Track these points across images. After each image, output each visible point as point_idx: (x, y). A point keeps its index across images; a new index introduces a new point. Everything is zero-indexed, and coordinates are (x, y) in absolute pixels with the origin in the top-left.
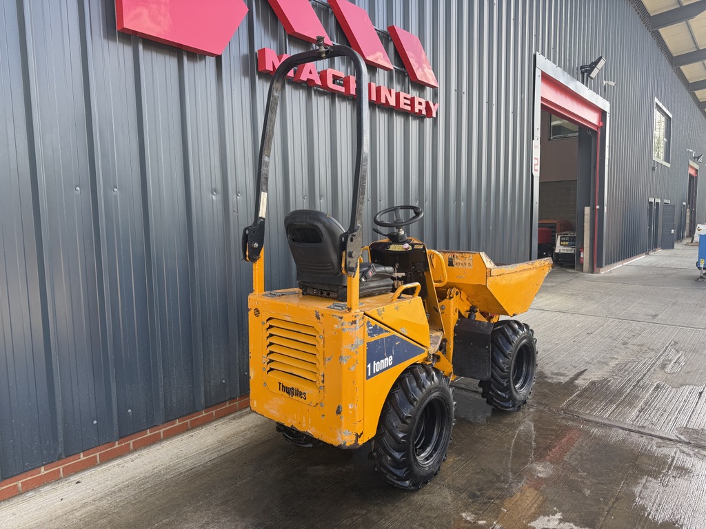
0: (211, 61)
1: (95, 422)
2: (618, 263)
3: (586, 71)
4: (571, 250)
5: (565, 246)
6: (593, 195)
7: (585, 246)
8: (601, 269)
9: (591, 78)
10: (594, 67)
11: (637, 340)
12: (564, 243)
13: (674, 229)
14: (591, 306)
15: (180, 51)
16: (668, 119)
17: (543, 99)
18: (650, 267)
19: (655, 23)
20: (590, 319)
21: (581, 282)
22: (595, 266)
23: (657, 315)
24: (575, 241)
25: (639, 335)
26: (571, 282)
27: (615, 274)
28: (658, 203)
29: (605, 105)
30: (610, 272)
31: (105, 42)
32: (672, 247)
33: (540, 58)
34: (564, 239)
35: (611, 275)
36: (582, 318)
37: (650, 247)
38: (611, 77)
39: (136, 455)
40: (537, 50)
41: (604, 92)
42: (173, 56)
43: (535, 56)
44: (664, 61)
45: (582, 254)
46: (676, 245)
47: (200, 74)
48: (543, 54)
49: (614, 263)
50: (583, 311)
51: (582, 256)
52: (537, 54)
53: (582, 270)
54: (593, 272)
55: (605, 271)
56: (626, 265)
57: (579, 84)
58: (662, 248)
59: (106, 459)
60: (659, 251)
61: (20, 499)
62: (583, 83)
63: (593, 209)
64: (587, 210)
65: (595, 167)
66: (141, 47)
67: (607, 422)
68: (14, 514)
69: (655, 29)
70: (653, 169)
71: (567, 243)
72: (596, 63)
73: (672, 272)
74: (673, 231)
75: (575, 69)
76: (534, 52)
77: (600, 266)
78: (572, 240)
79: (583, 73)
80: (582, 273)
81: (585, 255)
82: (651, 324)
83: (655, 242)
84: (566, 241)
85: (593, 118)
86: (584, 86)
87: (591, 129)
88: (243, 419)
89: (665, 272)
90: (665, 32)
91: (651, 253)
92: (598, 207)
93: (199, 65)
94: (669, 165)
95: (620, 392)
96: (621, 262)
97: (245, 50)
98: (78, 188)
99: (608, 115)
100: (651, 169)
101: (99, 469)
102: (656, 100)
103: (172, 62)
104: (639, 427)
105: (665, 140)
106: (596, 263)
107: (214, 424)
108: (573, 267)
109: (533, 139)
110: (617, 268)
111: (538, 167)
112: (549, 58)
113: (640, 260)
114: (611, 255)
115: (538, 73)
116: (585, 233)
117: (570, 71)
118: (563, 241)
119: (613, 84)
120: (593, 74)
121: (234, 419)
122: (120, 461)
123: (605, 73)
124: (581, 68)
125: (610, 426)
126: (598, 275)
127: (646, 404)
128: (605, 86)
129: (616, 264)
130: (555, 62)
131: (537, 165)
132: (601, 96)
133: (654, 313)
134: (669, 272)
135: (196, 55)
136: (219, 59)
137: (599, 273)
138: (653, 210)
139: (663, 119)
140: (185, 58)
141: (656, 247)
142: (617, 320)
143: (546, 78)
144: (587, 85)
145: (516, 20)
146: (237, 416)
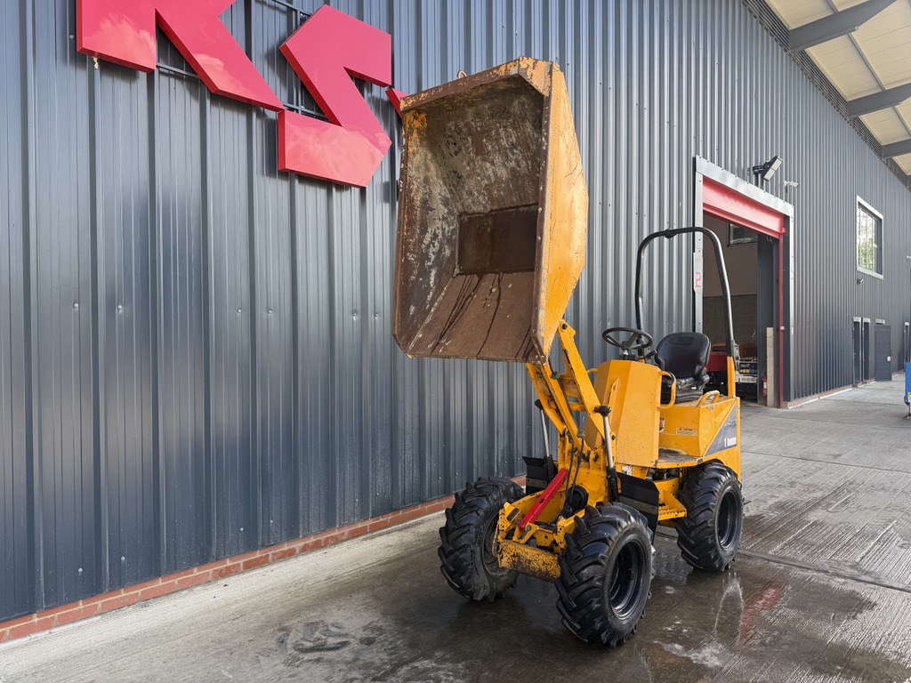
0: (356, 191)
1: (242, 529)
2: (813, 396)
3: (760, 172)
4: (752, 380)
5: (745, 374)
6: (777, 315)
7: (768, 374)
8: (789, 403)
9: (767, 180)
10: (769, 169)
11: (806, 481)
12: (744, 371)
13: (890, 355)
14: (766, 444)
15: (328, 184)
16: (879, 221)
17: (705, 205)
18: (853, 402)
19: (852, 110)
20: (760, 457)
21: (767, 416)
22: (782, 399)
23: (840, 455)
24: (756, 368)
25: (812, 474)
26: (749, 418)
27: (806, 409)
28: (866, 324)
29: (788, 210)
30: (801, 407)
31: (267, 179)
32: (890, 379)
33: (701, 162)
34: (744, 366)
35: (801, 410)
36: (751, 456)
37: (857, 378)
38: (798, 179)
39: (275, 566)
40: (697, 152)
41: (786, 194)
42: (324, 187)
43: (694, 159)
44: (869, 153)
45: (765, 384)
46: (895, 377)
47: (346, 202)
48: (705, 156)
49: (806, 396)
50: (753, 449)
51: (765, 387)
52: (697, 157)
53: (766, 404)
54: (778, 405)
55: (793, 406)
56: (824, 399)
57: (753, 186)
58: (878, 379)
59: (250, 566)
60: (872, 384)
61: (177, 595)
62: (757, 185)
63: (777, 331)
64: (770, 331)
65: (778, 281)
66: (297, 182)
67: (748, 553)
68: (175, 606)
69: (854, 116)
70: (858, 281)
71: (748, 371)
72: (771, 164)
73: (878, 408)
74: (889, 359)
75: (746, 170)
76: (693, 155)
77: (788, 399)
78: (753, 367)
79: (756, 174)
80: (765, 408)
81: (769, 386)
82: (829, 465)
83: (864, 373)
84: (747, 368)
85: (772, 224)
86: (758, 189)
87: (772, 237)
88: (374, 540)
89: (870, 409)
90: (867, 119)
91: (860, 386)
92: (782, 328)
93: (346, 194)
94: (881, 277)
95: (770, 527)
96: (816, 395)
97: (386, 178)
98: (240, 311)
99: (791, 220)
100: (855, 282)
101: (242, 576)
102: (859, 199)
103: (322, 192)
104: (781, 558)
105: (875, 246)
106: (783, 395)
107: (346, 544)
108: (755, 401)
109: (694, 251)
110: (812, 402)
111: (701, 283)
112: (712, 160)
113: (845, 393)
114: (802, 386)
115: (699, 178)
116: (768, 359)
117: (741, 174)
118: (743, 368)
119: (795, 185)
120: (768, 175)
121: (365, 539)
122: (261, 570)
123: (786, 172)
124: (754, 168)
125: (749, 557)
126: (784, 410)
127: (795, 538)
128: (786, 187)
129: (809, 397)
130: (719, 165)
131: (697, 280)
132: (781, 198)
133: (837, 453)
134: (875, 408)
135: (342, 186)
136: (363, 190)
137: (786, 407)
138: (861, 334)
139: (871, 221)
140: (334, 190)
141: (867, 378)
142: (791, 459)
143: (708, 182)
144: (762, 188)
145: (671, 122)
146: (368, 538)
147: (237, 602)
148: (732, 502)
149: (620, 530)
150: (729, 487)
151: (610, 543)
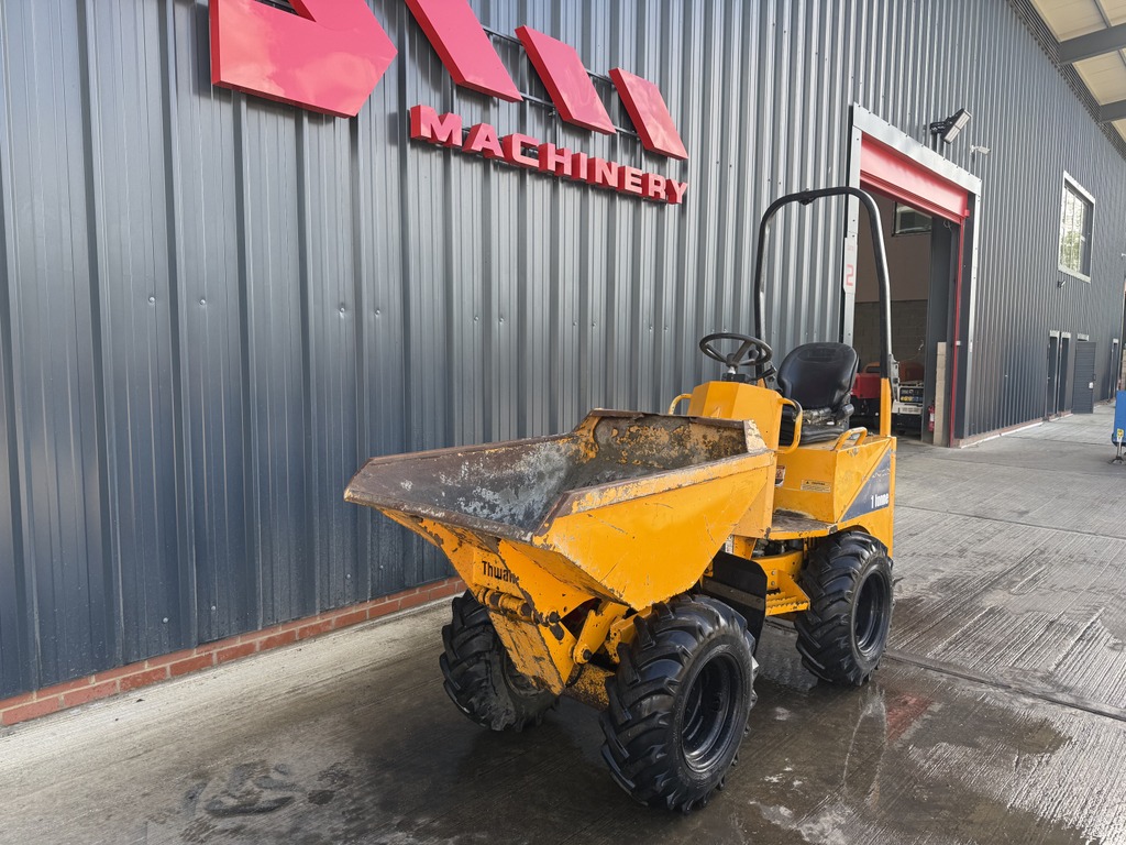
0: (342, 124)
1: (166, 620)
2: (992, 432)
3: (940, 131)
4: (916, 410)
5: (907, 402)
6: (951, 323)
7: (937, 403)
8: (961, 441)
9: (948, 143)
10: (952, 126)
11: (981, 548)
12: (906, 399)
13: (1093, 380)
14: (930, 496)
15: (295, 110)
16: (1089, 205)
17: (863, 173)
18: (1045, 440)
19: (1064, 54)
20: (921, 514)
21: (933, 458)
22: (952, 436)
23: (1027, 512)
24: (921, 396)
25: (989, 539)
26: (909, 460)
27: (983, 449)
28: (1066, 340)
29: (974, 184)
30: (977, 446)
31: (196, 99)
32: (1090, 411)
33: (859, 112)
34: (906, 392)
35: (977, 450)
36: (909, 512)
37: (1050, 409)
38: (990, 143)
39: (221, 670)
40: (855, 99)
41: (972, 163)
42: (289, 117)
43: (851, 109)
44: (1082, 114)
45: (932, 415)
46: (1097, 408)
47: (327, 141)
48: (866, 105)
49: (985, 431)
50: (912, 503)
51: (932, 420)
52: (856, 105)
53: (931, 442)
54: (948, 444)
55: (967, 445)
56: (1006, 436)
57: (928, 151)
58: (1075, 411)
59: (181, 671)
60: (1068, 417)
61: (62, 716)
62: (934, 149)
63: (951, 346)
64: (942, 347)
65: (955, 281)
66: (244, 105)
67: (897, 656)
68: (54, 734)
69: (1065, 63)
70: (1059, 284)
71: (911, 399)
72: (955, 119)
73: (1077, 448)
74: (1091, 385)
75: (921, 128)
76: (849, 103)
77: (960, 436)
78: (918, 393)
79: (934, 134)
80: (931, 446)
81: (937, 418)
82: (1013, 525)
83: (1058, 403)
84: (909, 395)
85: (952, 204)
86: (936, 155)
87: (951, 222)
88: (374, 631)
89: (1065, 449)
90: (1081, 66)
91: (1053, 419)
92: (958, 343)
93: (325, 130)
94: (1088, 279)
95: (930, 617)
96: (997, 431)
97: (393, 108)
98: (153, 299)
99: (978, 199)
100: (1055, 284)
101: (169, 686)
102: (1066, 175)
103: (286, 125)
104: (943, 663)
105: (1083, 238)
106: (955, 431)
107: (332, 636)
108: (918, 437)
109: (845, 236)
110: (990, 441)
111: (853, 280)
112: (876, 111)
113: (1034, 428)
114: (980, 419)
115: (857, 135)
116: (937, 384)
117: (914, 133)
118: (905, 395)
119: (985, 150)
120: (950, 136)
121: (362, 630)
122: (198, 677)
123: (973, 133)
124: (932, 125)
125: (899, 662)
126: (956, 450)
127: (963, 633)
128: (973, 154)
129: (987, 433)
130: (885, 118)
131: (852, 275)
132: (966, 169)
133: (1023, 509)
134: (1071, 448)
135: (321, 115)
136: (354, 121)
137: (957, 446)
138: (1058, 353)
139: (1079, 204)
140: (306, 120)
141: (1062, 409)
142: (961, 518)
143: (868, 141)
144: (941, 153)
145: (820, 53)
146: (366, 628)
147: (147, 728)
148: (878, 586)
149: (701, 639)
150: (874, 567)
151: (685, 660)
